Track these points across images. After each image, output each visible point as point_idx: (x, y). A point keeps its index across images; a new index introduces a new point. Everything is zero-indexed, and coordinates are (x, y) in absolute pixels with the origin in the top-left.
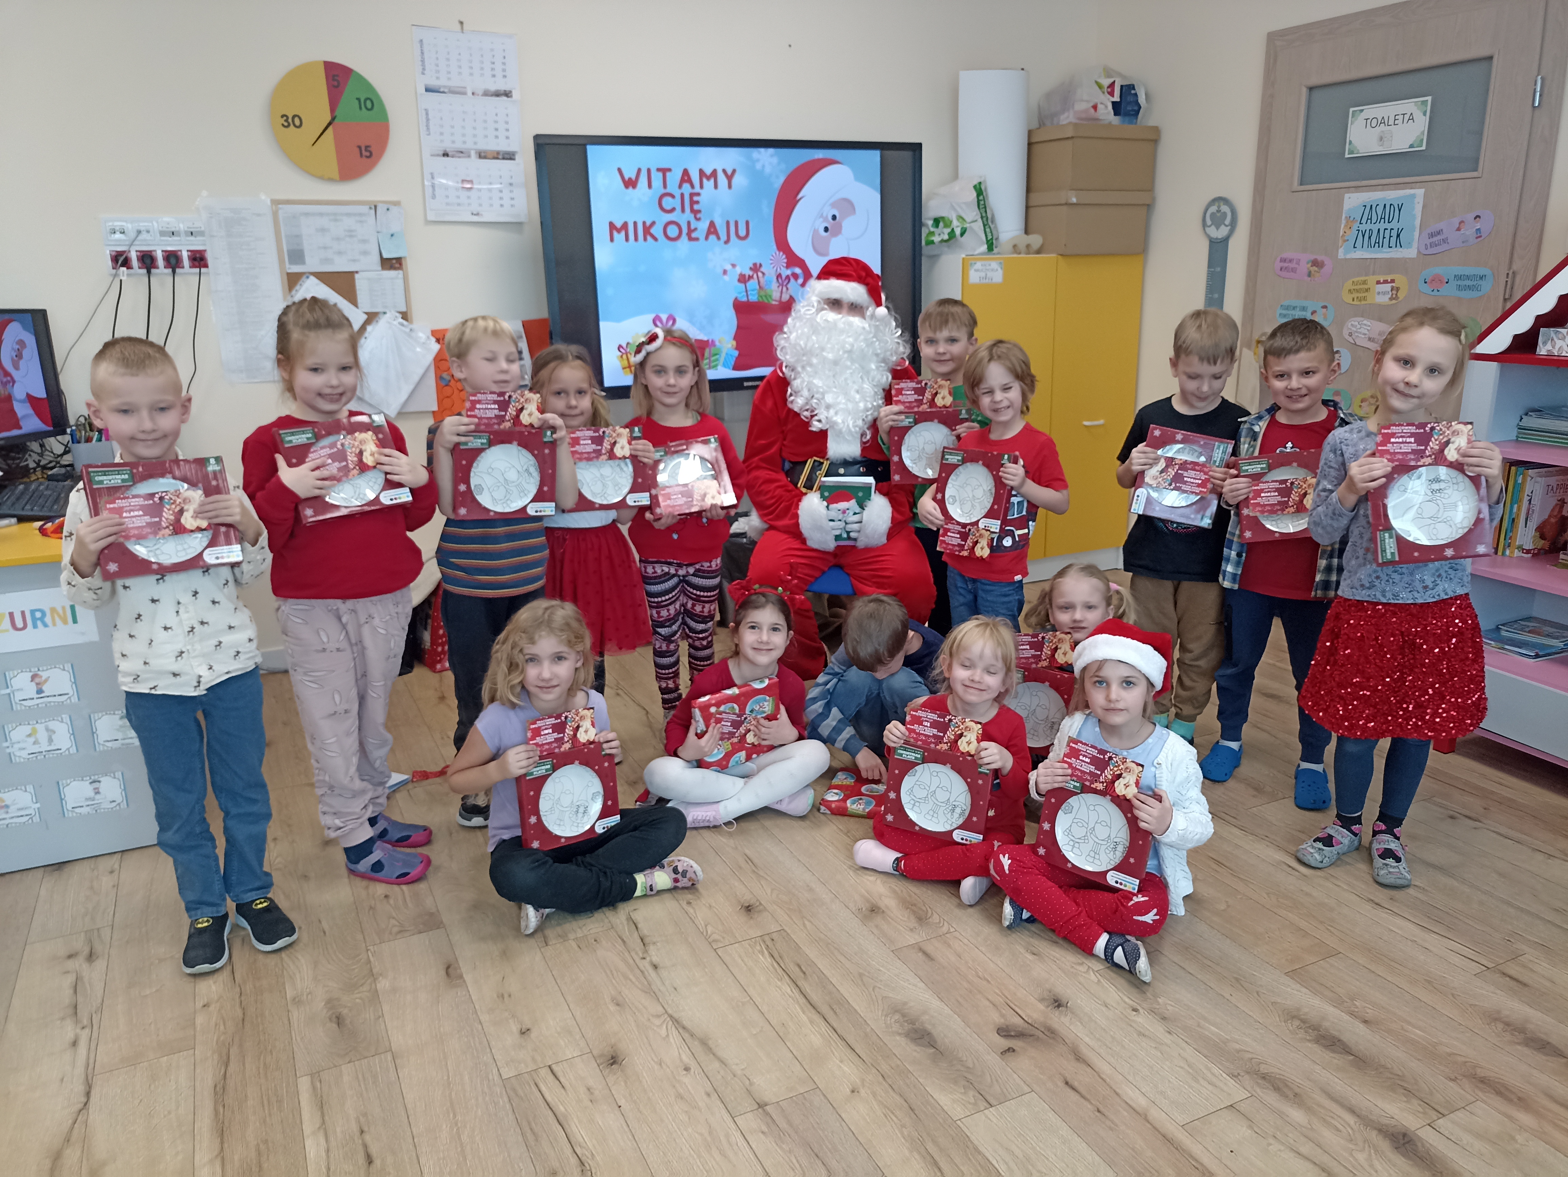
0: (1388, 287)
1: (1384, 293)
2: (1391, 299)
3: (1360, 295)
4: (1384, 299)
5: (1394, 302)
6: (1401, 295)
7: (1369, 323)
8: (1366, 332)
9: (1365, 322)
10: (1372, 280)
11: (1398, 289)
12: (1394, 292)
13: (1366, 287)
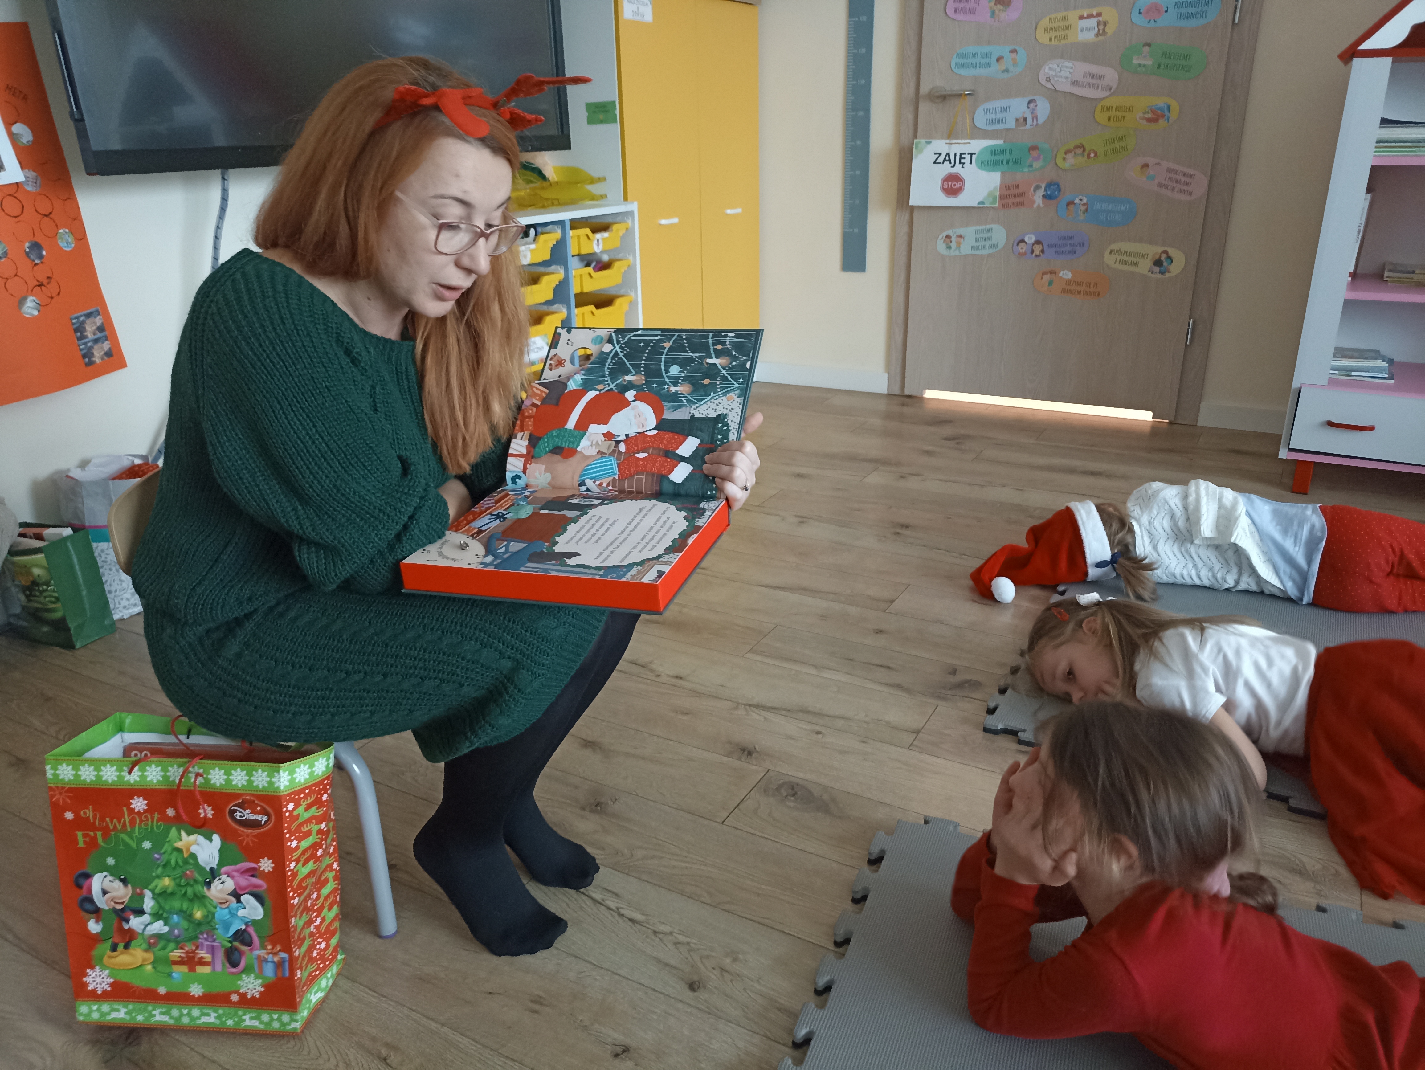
0: (1093, 22)
1: (1089, 29)
2: (1098, 35)
3: (1058, 34)
4: (1090, 36)
5: (1101, 38)
6: (1110, 30)
7: (1071, 65)
8: (1068, 75)
9: (1067, 64)
10: (1073, 16)
11: (1105, 24)
12: (1101, 27)
13: (1066, 23)
